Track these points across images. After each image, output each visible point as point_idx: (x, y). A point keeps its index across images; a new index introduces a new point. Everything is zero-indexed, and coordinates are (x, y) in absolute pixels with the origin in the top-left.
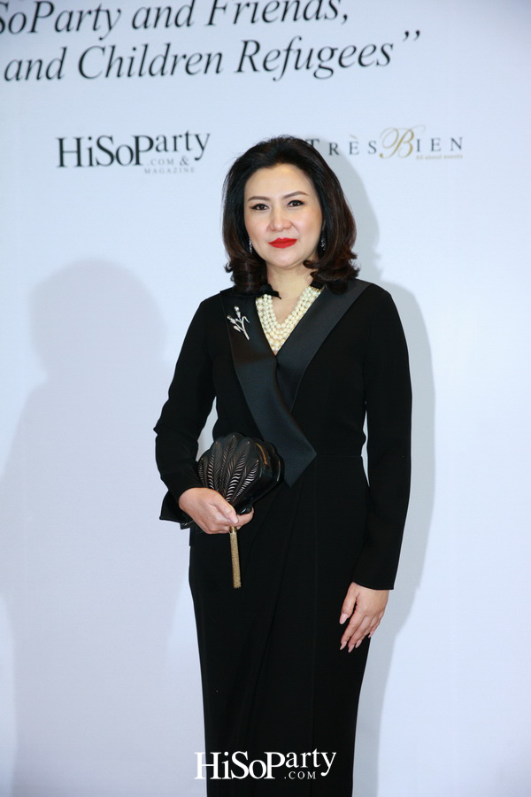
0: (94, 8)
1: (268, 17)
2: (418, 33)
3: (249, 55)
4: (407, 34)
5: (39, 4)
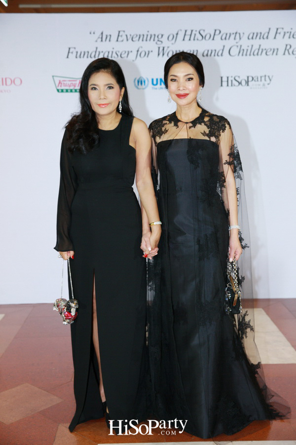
0: (235, 32)
1: (295, 36)
3: (288, 49)
5: (215, 30)
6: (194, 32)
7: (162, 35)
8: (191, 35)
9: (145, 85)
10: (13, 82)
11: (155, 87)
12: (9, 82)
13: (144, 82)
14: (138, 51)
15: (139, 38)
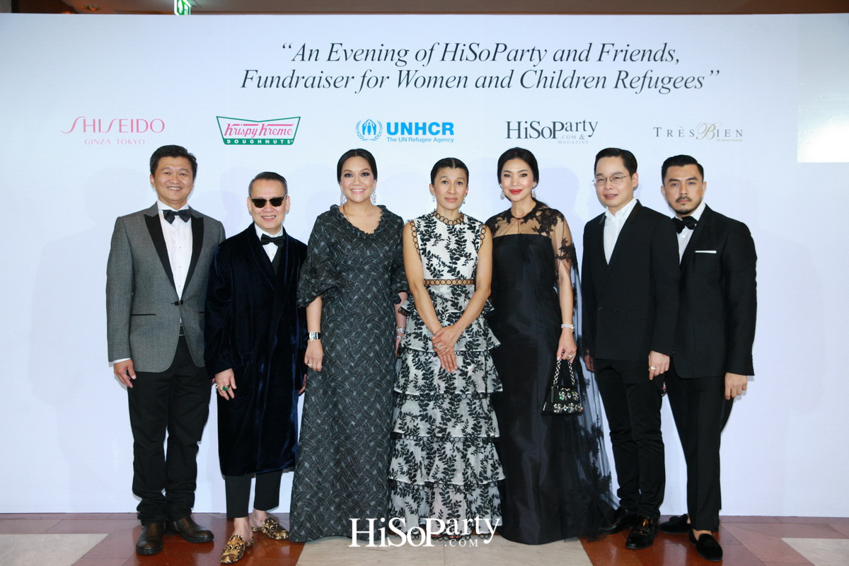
0: (531, 49)
1: (633, 58)
2: (718, 71)
3: (622, 78)
4: (712, 72)
5: (498, 45)
6: (460, 47)
7: (406, 51)
8: (455, 52)
9: (375, 134)
10: (149, 126)
11: (393, 137)
12: (142, 126)
13: (375, 128)
14: (364, 77)
15: (367, 55)
